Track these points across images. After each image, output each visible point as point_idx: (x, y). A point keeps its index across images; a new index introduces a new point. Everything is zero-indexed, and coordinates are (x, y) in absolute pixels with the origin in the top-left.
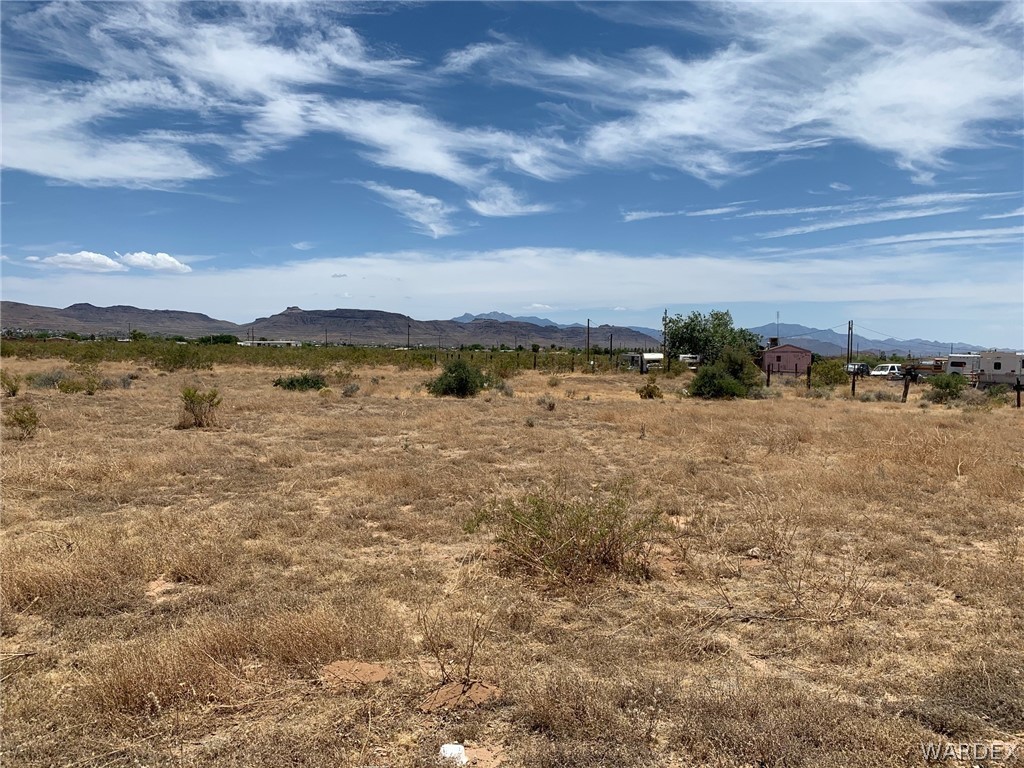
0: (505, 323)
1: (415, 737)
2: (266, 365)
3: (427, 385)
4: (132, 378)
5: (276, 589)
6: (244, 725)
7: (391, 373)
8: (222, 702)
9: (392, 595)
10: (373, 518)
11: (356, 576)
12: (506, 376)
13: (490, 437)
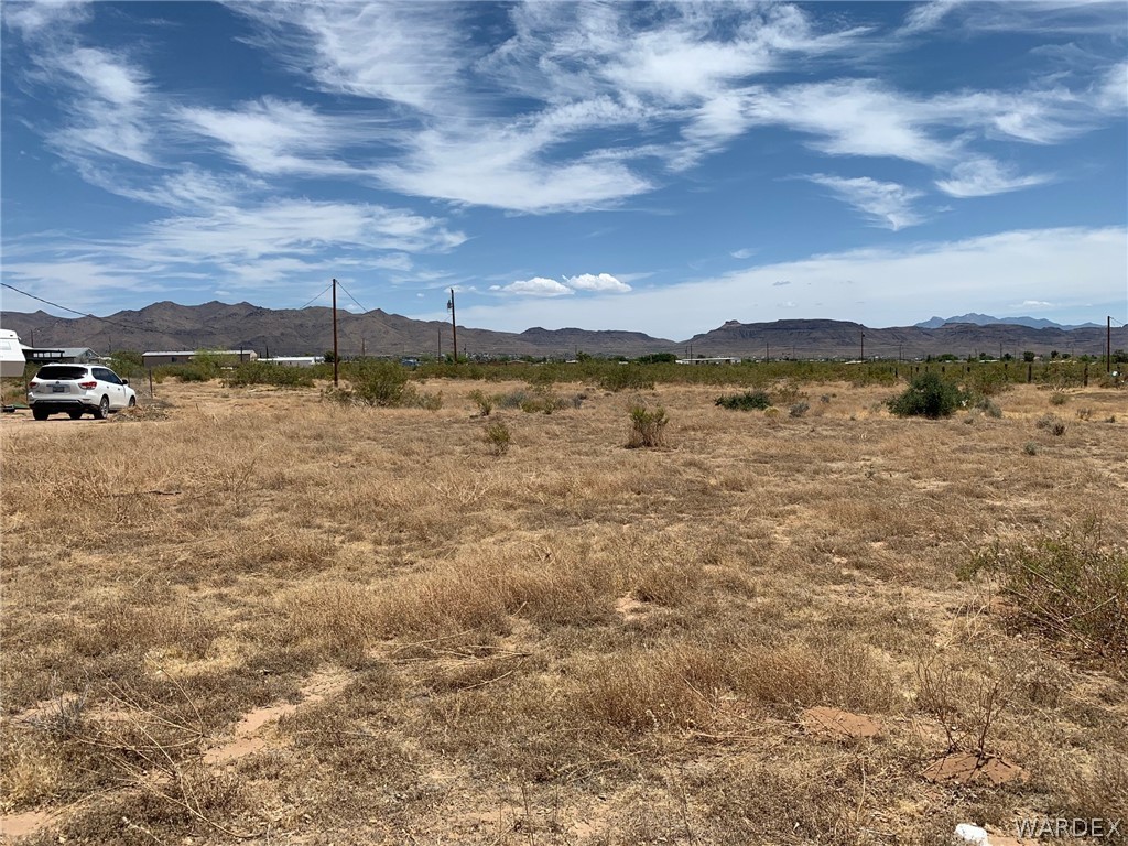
0: (985, 327)
1: (921, 808)
2: (706, 383)
3: (888, 404)
4: (582, 398)
5: (744, 620)
6: (726, 758)
7: (843, 390)
8: (703, 730)
9: (873, 641)
10: (840, 553)
11: (829, 616)
12: (991, 393)
13: (975, 466)
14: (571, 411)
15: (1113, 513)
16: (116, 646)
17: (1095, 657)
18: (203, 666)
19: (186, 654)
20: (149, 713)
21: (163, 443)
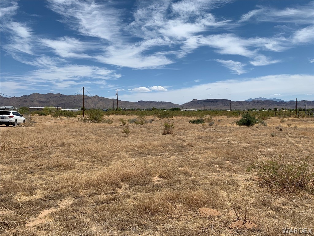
0: (264, 101)
2: (187, 116)
3: (236, 122)
4: (152, 120)
5: (187, 183)
6: (176, 223)
7: (224, 118)
8: (170, 215)
9: (222, 189)
10: (217, 164)
11: (211, 182)
12: (264, 119)
13: (257, 140)
14: (149, 124)
15: (292, 152)
16: (7, 192)
17: (282, 193)
18: (32, 198)
19: (27, 194)
20: (13, 212)
21: (31, 133)
